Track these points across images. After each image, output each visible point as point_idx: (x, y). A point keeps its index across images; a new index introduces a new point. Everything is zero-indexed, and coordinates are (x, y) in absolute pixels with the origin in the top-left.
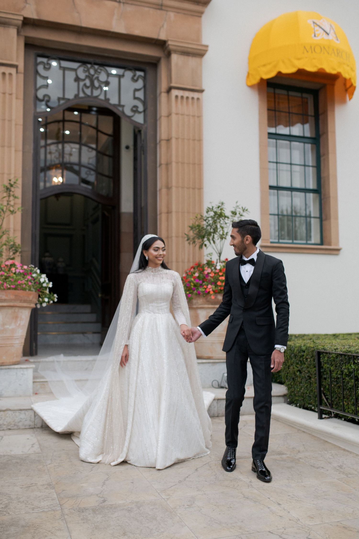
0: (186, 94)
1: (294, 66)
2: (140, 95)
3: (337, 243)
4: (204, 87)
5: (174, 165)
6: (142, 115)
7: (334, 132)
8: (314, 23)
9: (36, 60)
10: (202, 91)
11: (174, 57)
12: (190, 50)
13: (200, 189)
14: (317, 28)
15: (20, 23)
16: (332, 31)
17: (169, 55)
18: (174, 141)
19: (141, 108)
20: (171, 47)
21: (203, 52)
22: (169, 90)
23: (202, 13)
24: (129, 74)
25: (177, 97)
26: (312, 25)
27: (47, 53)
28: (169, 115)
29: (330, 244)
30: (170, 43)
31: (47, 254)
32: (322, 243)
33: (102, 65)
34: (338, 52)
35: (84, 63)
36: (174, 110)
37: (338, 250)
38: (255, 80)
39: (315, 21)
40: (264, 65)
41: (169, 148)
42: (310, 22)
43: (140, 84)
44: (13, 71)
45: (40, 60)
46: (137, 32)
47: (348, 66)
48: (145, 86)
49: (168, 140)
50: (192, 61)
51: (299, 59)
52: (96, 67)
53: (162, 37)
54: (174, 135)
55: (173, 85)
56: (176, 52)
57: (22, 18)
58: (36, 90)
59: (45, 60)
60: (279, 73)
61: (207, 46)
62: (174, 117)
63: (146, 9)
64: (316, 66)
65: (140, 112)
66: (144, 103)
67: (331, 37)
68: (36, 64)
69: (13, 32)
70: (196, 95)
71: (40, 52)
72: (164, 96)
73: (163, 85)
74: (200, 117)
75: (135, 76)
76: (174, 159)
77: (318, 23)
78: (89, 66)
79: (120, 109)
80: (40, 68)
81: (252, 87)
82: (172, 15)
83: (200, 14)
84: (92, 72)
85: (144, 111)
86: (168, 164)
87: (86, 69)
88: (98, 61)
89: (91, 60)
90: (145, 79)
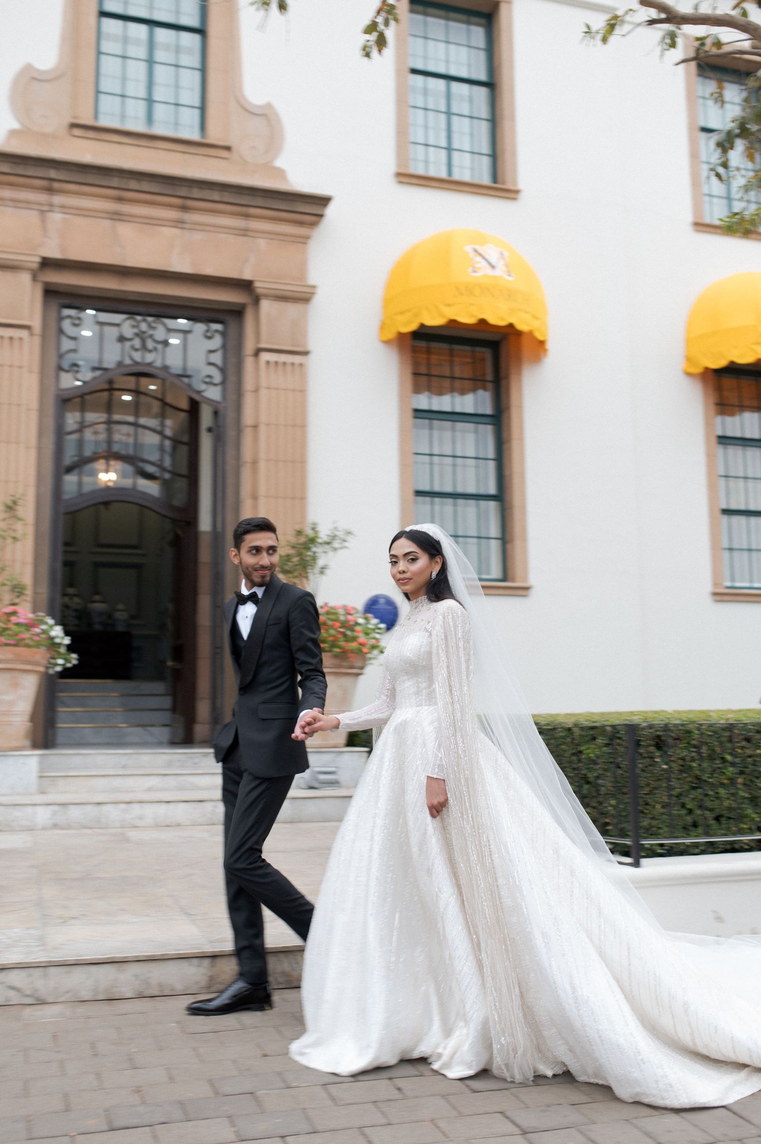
0: (283, 358)
1: (442, 316)
2: (217, 358)
3: (525, 578)
4: (311, 346)
5: (262, 465)
6: (219, 388)
7: (520, 407)
8: (476, 251)
9: (59, 312)
10: (306, 353)
11: (265, 305)
12: (289, 294)
13: (303, 498)
14: (479, 259)
15: (35, 266)
16: (502, 262)
17: (257, 300)
18: (262, 429)
19: (218, 378)
20: (259, 291)
21: (309, 295)
22: (258, 352)
23: (308, 238)
24: (200, 328)
25: (268, 362)
26: (472, 254)
27: (77, 303)
28: (256, 390)
29: (513, 580)
30: (257, 284)
31: (97, 597)
32: (505, 579)
33: (159, 316)
34: (510, 294)
35: (131, 313)
36: (263, 383)
37: (527, 588)
38: (391, 334)
39: (477, 247)
40: (402, 313)
41: (256, 439)
42: (468, 249)
43: (217, 341)
44: (24, 334)
45: (67, 312)
46: (209, 270)
47: (527, 312)
48: (224, 347)
49: (255, 427)
50: (292, 309)
51: (449, 305)
52: (150, 319)
53: (247, 276)
54: (263, 419)
55: (263, 345)
56: (267, 296)
57: (38, 260)
58: (61, 356)
59: (72, 312)
60: (422, 326)
61: (314, 287)
62: (263, 393)
63: (225, 236)
64: (473, 316)
65: (215, 385)
66: (223, 370)
67: (500, 272)
68: (61, 319)
69: (25, 278)
70: (297, 359)
71: (67, 301)
72: (249, 362)
73: (249, 346)
74: (302, 391)
75: (207, 331)
76: (262, 455)
77: (481, 252)
78: (139, 318)
79: (186, 380)
80: (67, 325)
81: (387, 342)
82: (262, 242)
83: (304, 240)
84: (144, 327)
85: (223, 383)
86: (255, 462)
87: (135, 324)
88: (153, 310)
89: (141, 309)
90: (224, 334)
